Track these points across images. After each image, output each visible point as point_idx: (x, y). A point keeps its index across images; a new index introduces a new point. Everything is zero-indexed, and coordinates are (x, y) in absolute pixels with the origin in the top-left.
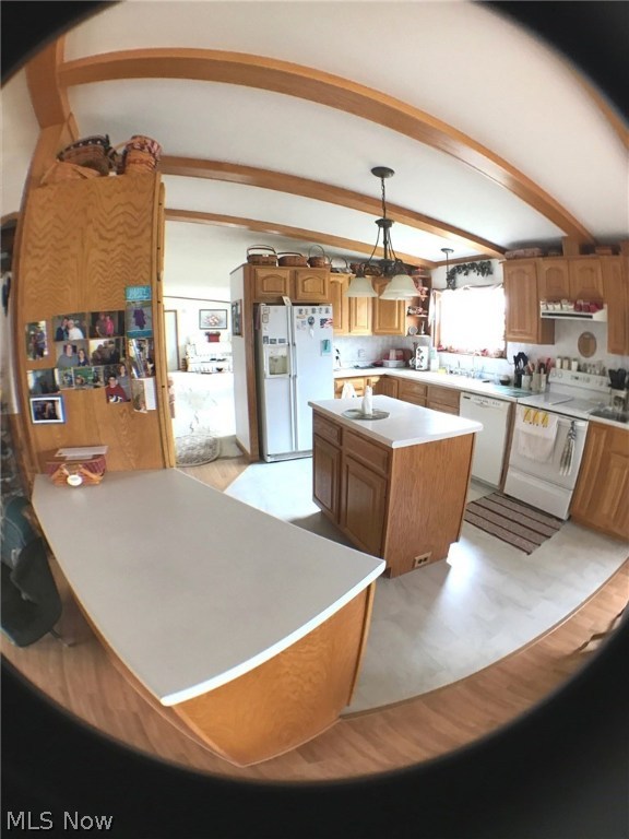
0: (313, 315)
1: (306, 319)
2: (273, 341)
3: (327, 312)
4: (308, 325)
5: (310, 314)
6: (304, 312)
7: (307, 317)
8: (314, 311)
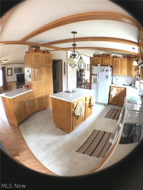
0: (104, 69)
1: (102, 70)
2: (94, 75)
3: (108, 68)
4: (102, 71)
5: (103, 68)
6: (102, 68)
7: (102, 69)
8: (104, 68)
